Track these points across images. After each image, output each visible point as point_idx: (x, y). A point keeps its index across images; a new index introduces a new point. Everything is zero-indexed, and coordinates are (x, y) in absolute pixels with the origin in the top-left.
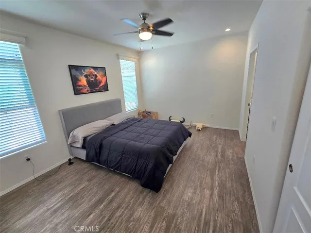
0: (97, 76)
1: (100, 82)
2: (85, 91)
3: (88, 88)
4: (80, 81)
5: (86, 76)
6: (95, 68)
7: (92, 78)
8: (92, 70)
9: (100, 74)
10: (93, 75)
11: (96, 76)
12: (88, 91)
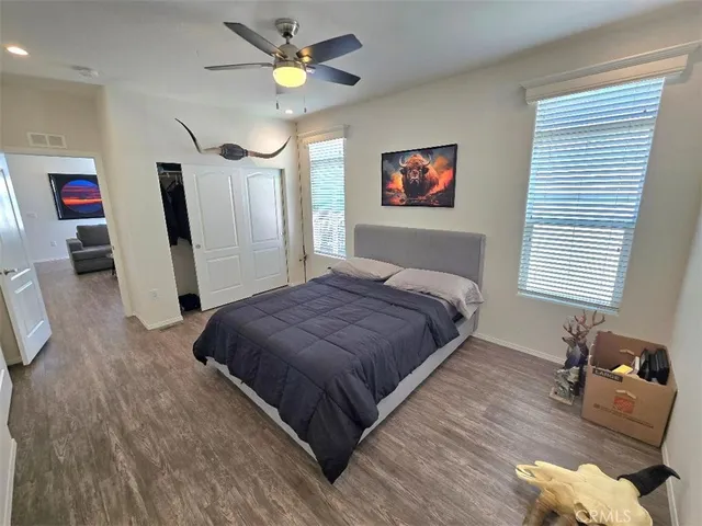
0: (428, 170)
1: (433, 184)
2: (397, 200)
3: (404, 195)
4: (392, 181)
5: (404, 172)
6: (427, 152)
7: (415, 174)
8: (420, 157)
9: (436, 165)
10: (419, 168)
11: (425, 170)
12: (402, 201)
